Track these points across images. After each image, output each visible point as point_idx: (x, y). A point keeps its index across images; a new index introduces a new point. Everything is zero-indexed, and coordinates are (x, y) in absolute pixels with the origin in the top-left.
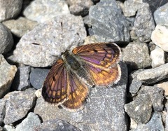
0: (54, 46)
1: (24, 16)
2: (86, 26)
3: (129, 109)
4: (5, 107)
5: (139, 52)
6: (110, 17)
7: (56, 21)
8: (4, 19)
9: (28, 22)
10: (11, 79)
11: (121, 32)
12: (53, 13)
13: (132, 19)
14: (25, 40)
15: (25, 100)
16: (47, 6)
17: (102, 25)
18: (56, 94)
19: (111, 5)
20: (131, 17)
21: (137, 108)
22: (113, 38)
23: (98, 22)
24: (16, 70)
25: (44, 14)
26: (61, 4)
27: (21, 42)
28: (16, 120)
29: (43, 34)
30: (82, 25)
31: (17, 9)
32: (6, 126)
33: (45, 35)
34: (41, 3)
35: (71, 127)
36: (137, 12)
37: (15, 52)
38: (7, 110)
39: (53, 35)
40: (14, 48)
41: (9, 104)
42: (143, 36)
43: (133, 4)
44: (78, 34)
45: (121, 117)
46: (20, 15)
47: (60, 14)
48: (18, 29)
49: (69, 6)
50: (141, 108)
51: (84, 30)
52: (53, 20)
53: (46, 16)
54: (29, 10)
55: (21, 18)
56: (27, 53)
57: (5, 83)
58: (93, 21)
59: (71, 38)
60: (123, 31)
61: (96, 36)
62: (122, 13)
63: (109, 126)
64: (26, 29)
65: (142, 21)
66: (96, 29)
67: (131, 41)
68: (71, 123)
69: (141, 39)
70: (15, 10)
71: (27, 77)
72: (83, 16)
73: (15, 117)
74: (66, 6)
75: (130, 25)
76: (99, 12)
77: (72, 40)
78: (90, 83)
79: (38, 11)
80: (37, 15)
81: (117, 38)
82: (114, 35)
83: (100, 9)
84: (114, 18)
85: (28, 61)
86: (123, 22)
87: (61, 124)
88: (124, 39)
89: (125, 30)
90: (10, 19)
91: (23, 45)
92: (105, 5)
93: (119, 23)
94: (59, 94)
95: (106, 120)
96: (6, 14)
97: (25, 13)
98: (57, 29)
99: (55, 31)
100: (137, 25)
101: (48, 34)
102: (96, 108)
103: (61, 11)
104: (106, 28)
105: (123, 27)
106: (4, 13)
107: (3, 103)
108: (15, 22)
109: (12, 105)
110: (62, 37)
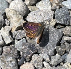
0: (40, 19)
5: (69, 30)
6: (63, 15)
8: (28, 4)
12: (45, 7)
16: (44, 4)
17: (59, 17)
19: (65, 10)
21: (60, 49)
25: (42, 7)
28: (19, 39)
29: (38, 13)
32: (15, 40)
38: (17, 35)
44: (50, 17)
48: (31, 9)
52: (43, 10)
53: (42, 8)
54: (38, 4)
55: (34, 6)
56: (30, 18)
57: (20, 26)
60: (67, 21)
61: (56, 20)
66: (57, 17)
74: (50, 6)
77: (47, 19)
81: (63, 23)
82: (62, 21)
83: (60, 11)
84: (65, 15)
86: (68, 18)
88: (66, 24)
90: (30, 5)
91: (30, 15)
92: (63, 9)
93: (66, 17)
95: (48, 49)
98: (43, 13)
99: (42, 14)
106: (29, 2)
107: (17, 32)
109: (19, 34)
110: (44, 16)
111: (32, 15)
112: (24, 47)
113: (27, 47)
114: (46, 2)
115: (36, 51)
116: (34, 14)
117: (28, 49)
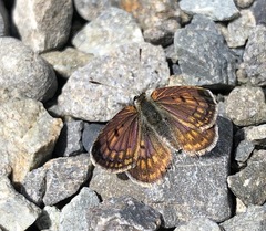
0: (120, 91)
1: (73, 46)
2: (170, 62)
3: (234, 183)
4: (45, 179)
5: (250, 99)
6: (207, 47)
7: (123, 51)
8: (43, 49)
9: (80, 55)
10: (54, 138)
11: (222, 69)
12: (118, 41)
13: (240, 52)
14: (76, 79)
15: (76, 169)
16: (110, 30)
17: (194, 58)
18: (117, 156)
19: (207, 29)
20: (238, 48)
21: (247, 182)
22: (210, 78)
23: (187, 52)
24: (62, 125)
25: (105, 43)
26: (130, 27)
27: (70, 83)
28: (62, 198)
29: (104, 71)
30: (163, 59)
31: (63, 35)
32: (47, 208)
33: (107, 72)
34: (100, 26)
35: (146, 208)
36: (247, 41)
37: (61, 98)
38: (48, 184)
39: (119, 72)
40: (59, 92)
41: (52, 175)
42: (257, 76)
43: (241, 29)
44: (157, 72)
45: (222, 195)
46: (67, 44)
47: (129, 43)
48: (65, 64)
49: (142, 31)
50: (252, 182)
51: (165, 66)
52: (119, 51)
53: (107, 46)
54: (82, 37)
55: (69, 49)
56: (78, 99)
57: (45, 143)
58: (181, 52)
59: (146, 77)
60: (226, 68)
61: (184, 76)
62: (225, 42)
63: (204, 209)
64: (76, 65)
65: (256, 53)
66: (185, 65)
67: (238, 84)
68: (146, 202)
69: (253, 80)
70: (59, 37)
71: (77, 136)
72: (165, 46)
73: (61, 194)
74: (138, 31)
75: (237, 61)
76: (190, 37)
77: (148, 81)
78: (175, 145)
79: (94, 38)
80: (94, 44)
81: (217, 79)
82: (212, 73)
83: (190, 34)
84: (211, 48)
85: (80, 112)
86: (225, 55)
87: (130, 203)
88: (227, 81)
89: (229, 69)
90: (52, 50)
91: (73, 87)
92: (198, 28)
93: (219, 56)
94: (121, 156)
95: (200, 199)
96: (46, 42)
97: (75, 41)
98: (124, 63)
99: (122, 67)
100: (248, 58)
101: (111, 72)
102: (183, 180)
103: (130, 38)
104: (201, 63)
105: (226, 63)
106: (43, 40)
107: (42, 174)
108: (60, 54)
109: (56, 177)
110: (133, 76)
111: (82, 83)
112: (103, 221)
113: (118, 215)
114: (117, 21)
115: (159, 222)
116: (86, 77)
117: (126, 223)
